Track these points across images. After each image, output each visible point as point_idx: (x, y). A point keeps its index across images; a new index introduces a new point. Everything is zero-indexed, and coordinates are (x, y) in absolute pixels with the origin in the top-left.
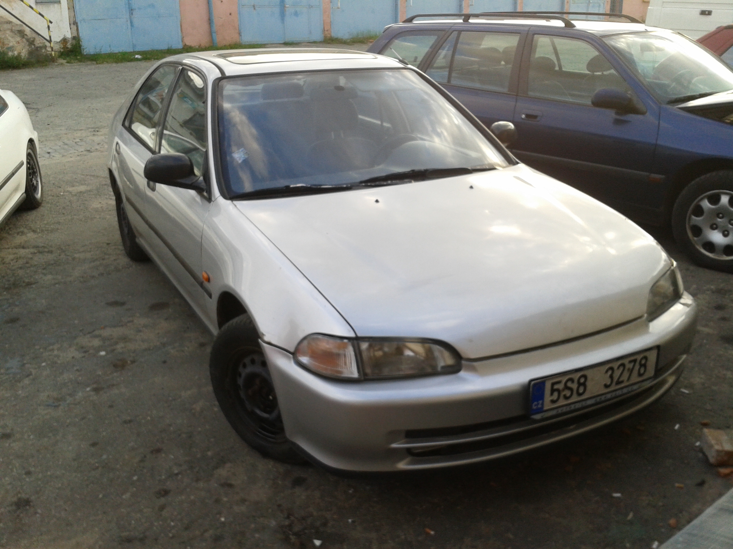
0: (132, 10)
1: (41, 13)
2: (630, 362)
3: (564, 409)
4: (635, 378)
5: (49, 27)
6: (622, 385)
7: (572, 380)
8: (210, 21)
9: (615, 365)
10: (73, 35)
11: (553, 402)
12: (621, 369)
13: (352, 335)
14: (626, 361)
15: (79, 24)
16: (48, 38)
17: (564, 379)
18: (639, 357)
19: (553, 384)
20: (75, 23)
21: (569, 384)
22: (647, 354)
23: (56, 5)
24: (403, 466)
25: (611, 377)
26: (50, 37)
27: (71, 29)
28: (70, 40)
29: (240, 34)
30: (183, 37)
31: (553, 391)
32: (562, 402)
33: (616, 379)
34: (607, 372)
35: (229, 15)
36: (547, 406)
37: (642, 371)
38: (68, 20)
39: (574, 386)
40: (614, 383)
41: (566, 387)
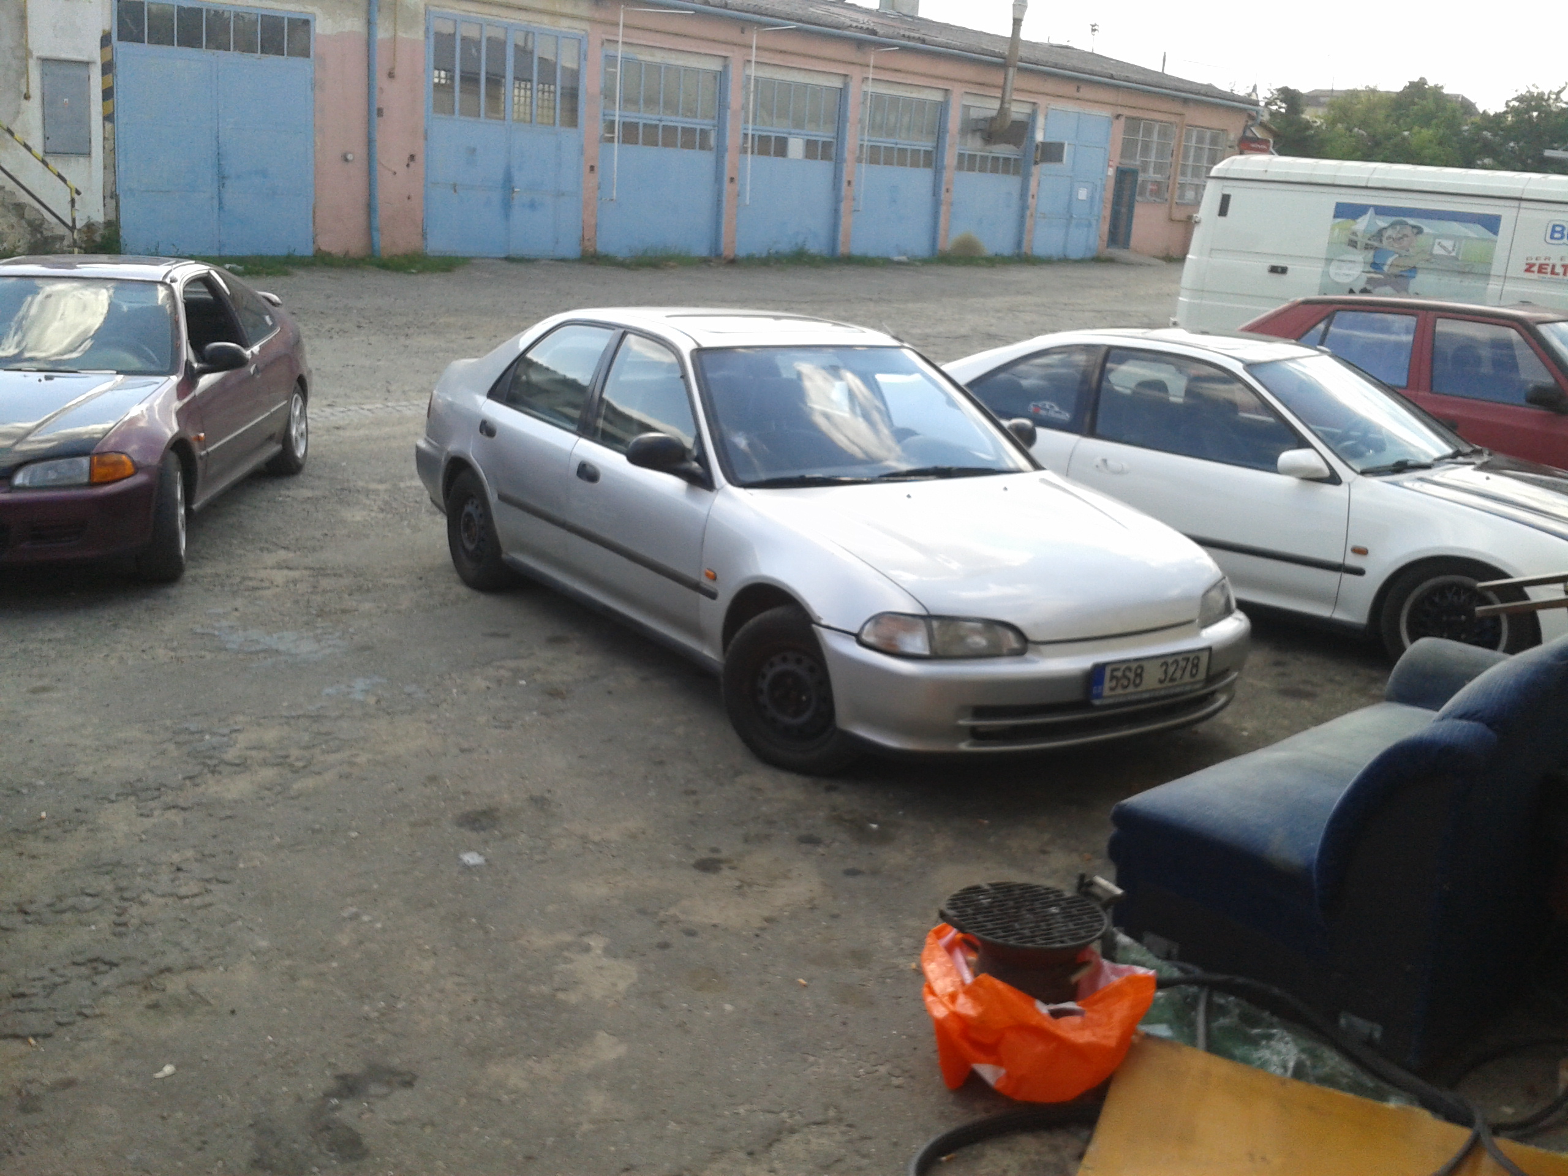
0: (223, 177)
1: (63, 175)
2: (1184, 659)
3: (1122, 699)
4: (1187, 678)
5: (73, 201)
6: (1176, 683)
7: (1129, 669)
8: (370, 208)
9: (1170, 660)
10: (108, 218)
11: (1112, 689)
12: (1175, 666)
13: (923, 612)
14: (1180, 658)
15: (121, 198)
16: (70, 224)
17: (1124, 667)
18: (1192, 656)
19: (1113, 670)
20: (114, 196)
21: (1128, 674)
22: (1200, 654)
23: (82, 160)
24: (964, 747)
25: (1166, 672)
26: (74, 220)
27: (104, 205)
28: (101, 227)
29: (424, 236)
30: (316, 235)
31: (1112, 677)
32: (1120, 691)
33: (1169, 675)
34: (1162, 665)
35: (406, 199)
36: (1106, 692)
37: (1194, 671)
38: (101, 191)
39: (1131, 675)
40: (1168, 679)
41: (1125, 676)
